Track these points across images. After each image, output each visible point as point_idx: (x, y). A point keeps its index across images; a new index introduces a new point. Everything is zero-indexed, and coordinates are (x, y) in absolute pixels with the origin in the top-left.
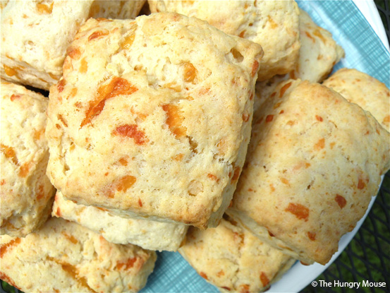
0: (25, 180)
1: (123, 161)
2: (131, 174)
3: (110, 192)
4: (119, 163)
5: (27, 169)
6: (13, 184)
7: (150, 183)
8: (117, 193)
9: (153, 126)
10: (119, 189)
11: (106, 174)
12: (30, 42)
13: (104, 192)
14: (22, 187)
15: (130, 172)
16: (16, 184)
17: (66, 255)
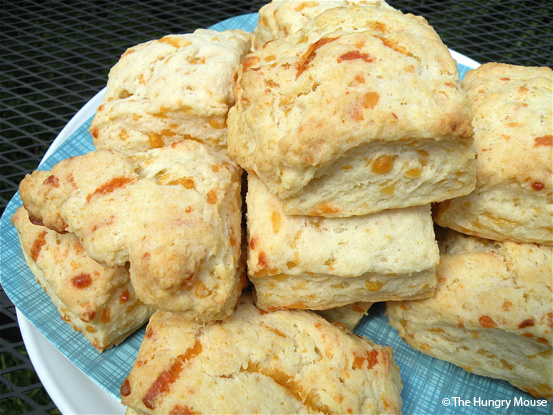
0: (215, 207)
1: (360, 79)
2: (372, 91)
3: (357, 113)
4: (356, 82)
5: (215, 197)
6: (202, 212)
7: (395, 97)
8: (365, 112)
9: (373, 47)
10: (366, 107)
11: (348, 93)
12: (189, 88)
13: (350, 113)
14: (213, 215)
15: (370, 88)
16: (205, 212)
17: (276, 357)
